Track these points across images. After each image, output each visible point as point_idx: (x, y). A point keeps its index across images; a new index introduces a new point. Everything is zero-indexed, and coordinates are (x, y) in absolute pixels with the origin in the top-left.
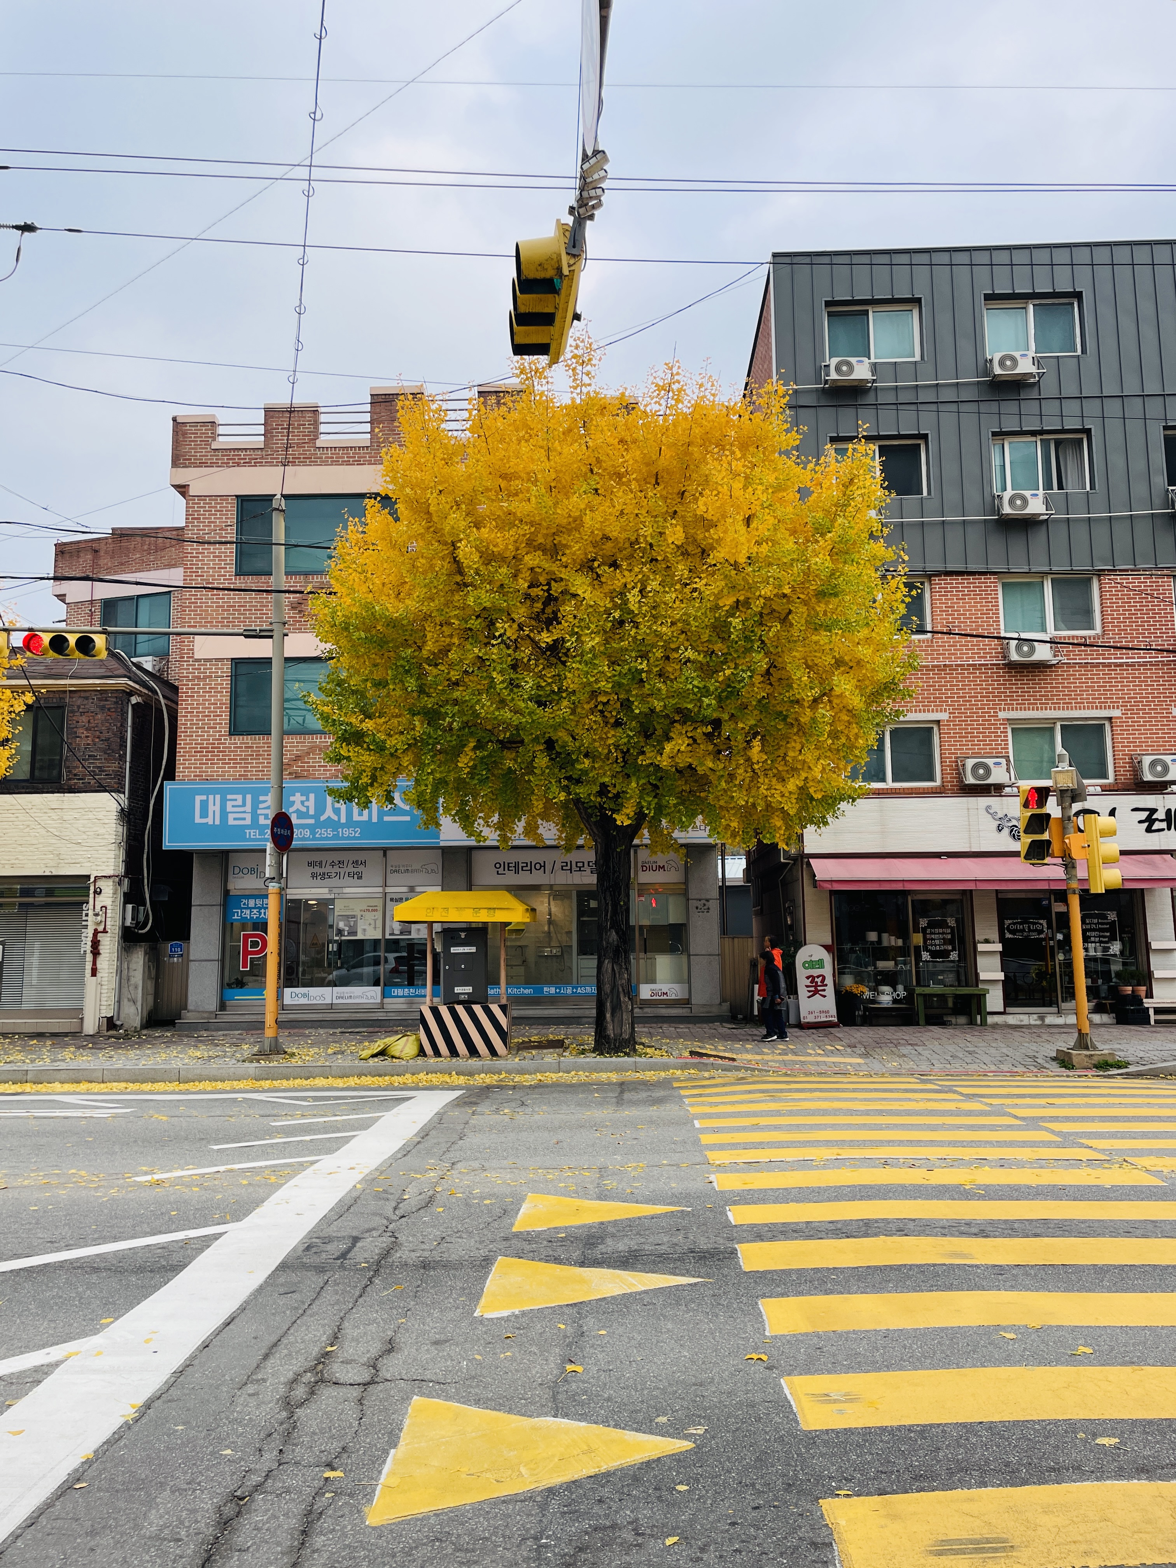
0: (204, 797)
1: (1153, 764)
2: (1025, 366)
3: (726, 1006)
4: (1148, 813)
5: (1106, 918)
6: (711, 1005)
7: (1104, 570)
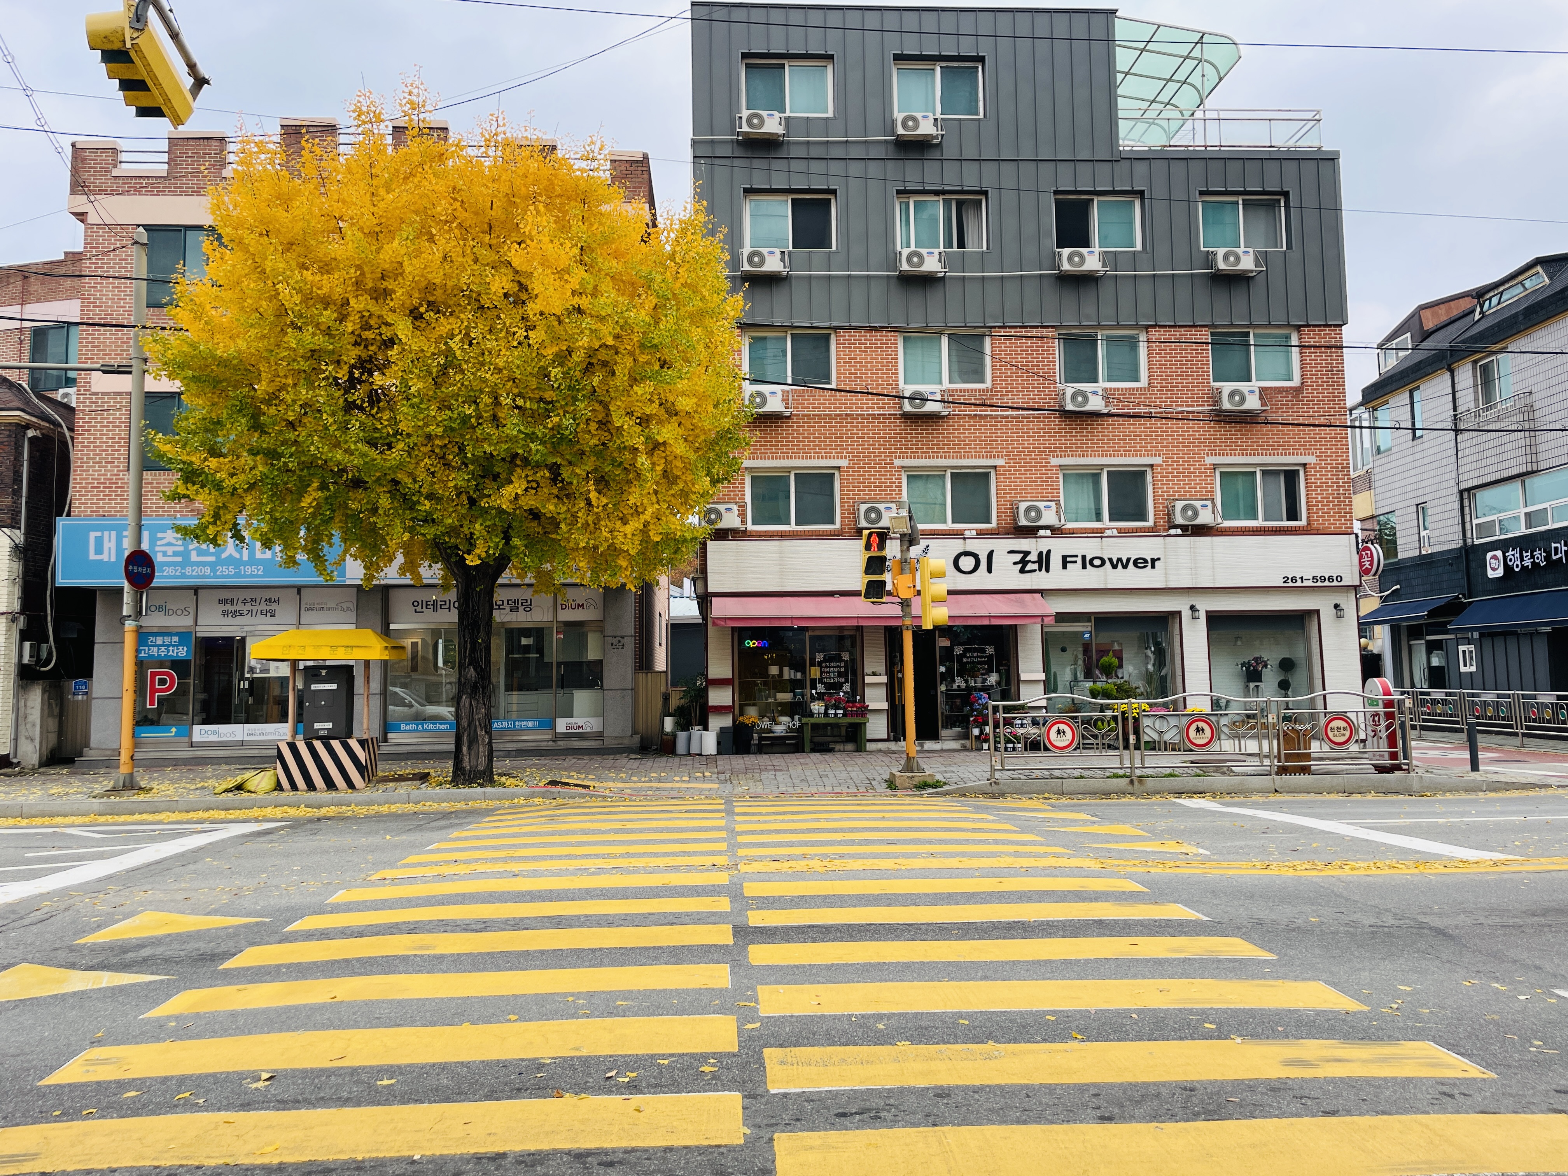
0: (99, 534)
1: (1028, 510)
2: (926, 128)
3: (637, 738)
4: (1022, 555)
5: (985, 652)
6: (622, 738)
7: (995, 327)
